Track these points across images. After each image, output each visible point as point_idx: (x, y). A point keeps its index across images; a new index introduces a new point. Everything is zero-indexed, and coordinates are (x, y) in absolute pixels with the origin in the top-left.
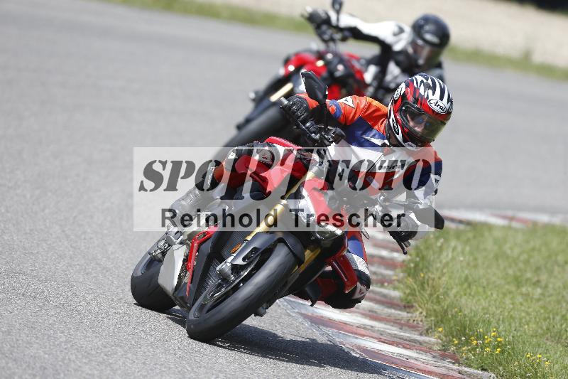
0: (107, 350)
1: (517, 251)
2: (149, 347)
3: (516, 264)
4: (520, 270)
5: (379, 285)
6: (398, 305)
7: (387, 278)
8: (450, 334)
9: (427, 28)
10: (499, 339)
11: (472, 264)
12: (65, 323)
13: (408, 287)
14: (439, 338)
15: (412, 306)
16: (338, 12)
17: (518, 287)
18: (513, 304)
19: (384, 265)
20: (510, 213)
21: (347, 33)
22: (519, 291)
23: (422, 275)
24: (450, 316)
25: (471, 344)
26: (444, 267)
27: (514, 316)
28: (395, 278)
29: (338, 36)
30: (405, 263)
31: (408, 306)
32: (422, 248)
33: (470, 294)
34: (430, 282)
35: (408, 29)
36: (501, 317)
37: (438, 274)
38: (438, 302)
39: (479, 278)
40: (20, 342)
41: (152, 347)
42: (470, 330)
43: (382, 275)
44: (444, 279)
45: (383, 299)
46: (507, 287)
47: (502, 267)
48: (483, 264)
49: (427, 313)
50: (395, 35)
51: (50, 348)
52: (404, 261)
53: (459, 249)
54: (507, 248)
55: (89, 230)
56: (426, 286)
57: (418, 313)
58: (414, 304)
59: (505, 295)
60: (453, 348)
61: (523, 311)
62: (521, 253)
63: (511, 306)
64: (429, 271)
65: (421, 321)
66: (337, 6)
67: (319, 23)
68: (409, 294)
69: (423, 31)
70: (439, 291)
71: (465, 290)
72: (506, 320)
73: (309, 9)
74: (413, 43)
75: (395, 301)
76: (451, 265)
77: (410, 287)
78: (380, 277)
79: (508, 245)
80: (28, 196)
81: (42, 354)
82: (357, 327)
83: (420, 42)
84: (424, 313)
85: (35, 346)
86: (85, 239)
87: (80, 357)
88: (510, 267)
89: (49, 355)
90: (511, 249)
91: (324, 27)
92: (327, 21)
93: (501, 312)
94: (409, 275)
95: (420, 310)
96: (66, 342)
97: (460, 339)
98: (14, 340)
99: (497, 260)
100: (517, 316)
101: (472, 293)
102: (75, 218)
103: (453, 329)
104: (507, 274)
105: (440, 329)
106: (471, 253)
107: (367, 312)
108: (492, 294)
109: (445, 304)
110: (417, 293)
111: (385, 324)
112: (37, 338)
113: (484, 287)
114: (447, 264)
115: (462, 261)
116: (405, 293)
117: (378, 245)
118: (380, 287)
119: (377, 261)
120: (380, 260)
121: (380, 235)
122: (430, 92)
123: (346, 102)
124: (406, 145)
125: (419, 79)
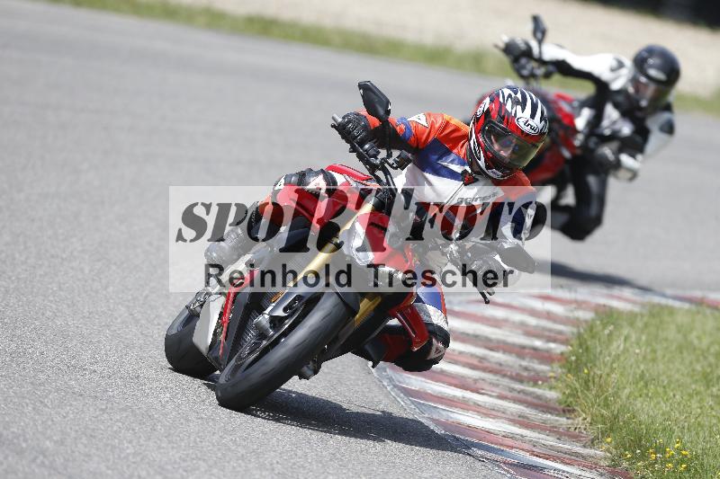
0: (185, 464)
1: (706, 341)
2: (240, 461)
3: (705, 358)
4: (710, 365)
5: (531, 383)
6: (556, 409)
7: (541, 374)
8: (621, 445)
9: (651, 61)
10: (684, 452)
11: (649, 357)
12: (133, 430)
13: (568, 386)
14: (608, 450)
15: (574, 411)
16: (540, 42)
17: (708, 387)
18: (701, 408)
19: (537, 359)
20: (698, 294)
21: (551, 68)
22: (709, 392)
23: (586, 371)
24: (621, 423)
25: (648, 457)
26: (613, 362)
27: (702, 422)
28: (552, 374)
29: (540, 71)
30: (566, 356)
31: (567, 411)
32: (585, 336)
33: (647, 395)
34: (597, 380)
35: (628, 63)
36: (686, 424)
37: (607, 370)
38: (607, 406)
39: (659, 375)
40: (77, 453)
41: (243, 460)
42: (647, 441)
43: (535, 370)
44: (613, 376)
45: (535, 401)
46: (693, 386)
47: (687, 362)
48: (664, 356)
49: (592, 419)
50: (613, 70)
51: (114, 462)
52: (562, 354)
53: (633, 338)
54: (693, 336)
55: (163, 314)
56: (591, 384)
57: (581, 419)
58: (576, 408)
59: (691, 396)
60: (625, 464)
61: (714, 416)
62: (712, 343)
63: (699, 410)
64: (595, 365)
65: (585, 429)
66: (539, 35)
67: (517, 55)
68: (570, 395)
69: (646, 66)
70: (607, 391)
71: (641, 390)
72: (692, 429)
73: (505, 39)
74: (634, 81)
75: (552, 405)
76: (622, 358)
77: (571, 387)
78: (532, 373)
79: (695, 333)
80: (87, 271)
81: (104, 469)
82: (503, 436)
83: (643, 79)
84: (589, 419)
85: (96, 459)
86: (159, 324)
87: (152, 473)
88: (698, 361)
89: (113, 470)
90: (699, 338)
91: (523, 61)
92: (528, 53)
93: (686, 418)
94: (569, 371)
95: (584, 415)
96: (135, 454)
97: (634, 452)
98: (69, 452)
99: (681, 353)
100: (707, 423)
101: (650, 394)
102: (147, 297)
103: (626, 439)
104: (693, 370)
105: (609, 440)
106: (648, 343)
107: (517, 418)
108: (674, 396)
109: (615, 408)
110: (579, 394)
111: (539, 433)
112: (97, 449)
113: (664, 387)
114: (618, 357)
115: (638, 354)
116: (564, 393)
117: (530, 332)
118: (533, 386)
119: (529, 353)
120: (532, 351)
121: (532, 321)
122: (519, 108)
123: (418, 121)
124: (490, 172)
125: (507, 92)
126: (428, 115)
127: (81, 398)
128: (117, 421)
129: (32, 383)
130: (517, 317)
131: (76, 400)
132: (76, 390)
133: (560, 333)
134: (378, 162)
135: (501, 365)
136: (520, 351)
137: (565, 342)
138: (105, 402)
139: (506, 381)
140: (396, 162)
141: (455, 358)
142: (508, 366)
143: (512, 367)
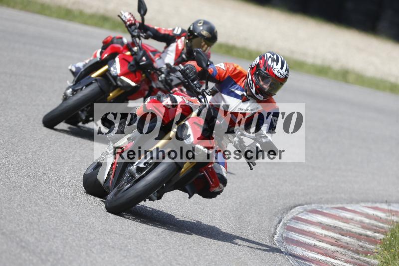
5: (364, 255)
7: (370, 250)
13: (384, 257)
28: (375, 250)
77: (386, 258)
78: (365, 249)
94: (385, 249)
116: (382, 261)
117: (364, 227)
118: (365, 257)
119: (364, 238)
120: (365, 237)
121: (367, 221)
122: (275, 63)
123: (220, 66)
124: (257, 96)
125: (269, 55)
126: (226, 64)
127: (113, 249)
128: (133, 263)
129: (86, 240)
130: (358, 218)
131: (110, 250)
132: (110, 245)
133: (382, 228)
134: (200, 91)
135: (347, 244)
136: (359, 237)
137: (385, 233)
138: (126, 252)
139: (350, 253)
140: (210, 92)
141: (322, 238)
142: (352, 244)
143: (354, 245)
